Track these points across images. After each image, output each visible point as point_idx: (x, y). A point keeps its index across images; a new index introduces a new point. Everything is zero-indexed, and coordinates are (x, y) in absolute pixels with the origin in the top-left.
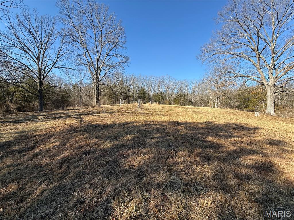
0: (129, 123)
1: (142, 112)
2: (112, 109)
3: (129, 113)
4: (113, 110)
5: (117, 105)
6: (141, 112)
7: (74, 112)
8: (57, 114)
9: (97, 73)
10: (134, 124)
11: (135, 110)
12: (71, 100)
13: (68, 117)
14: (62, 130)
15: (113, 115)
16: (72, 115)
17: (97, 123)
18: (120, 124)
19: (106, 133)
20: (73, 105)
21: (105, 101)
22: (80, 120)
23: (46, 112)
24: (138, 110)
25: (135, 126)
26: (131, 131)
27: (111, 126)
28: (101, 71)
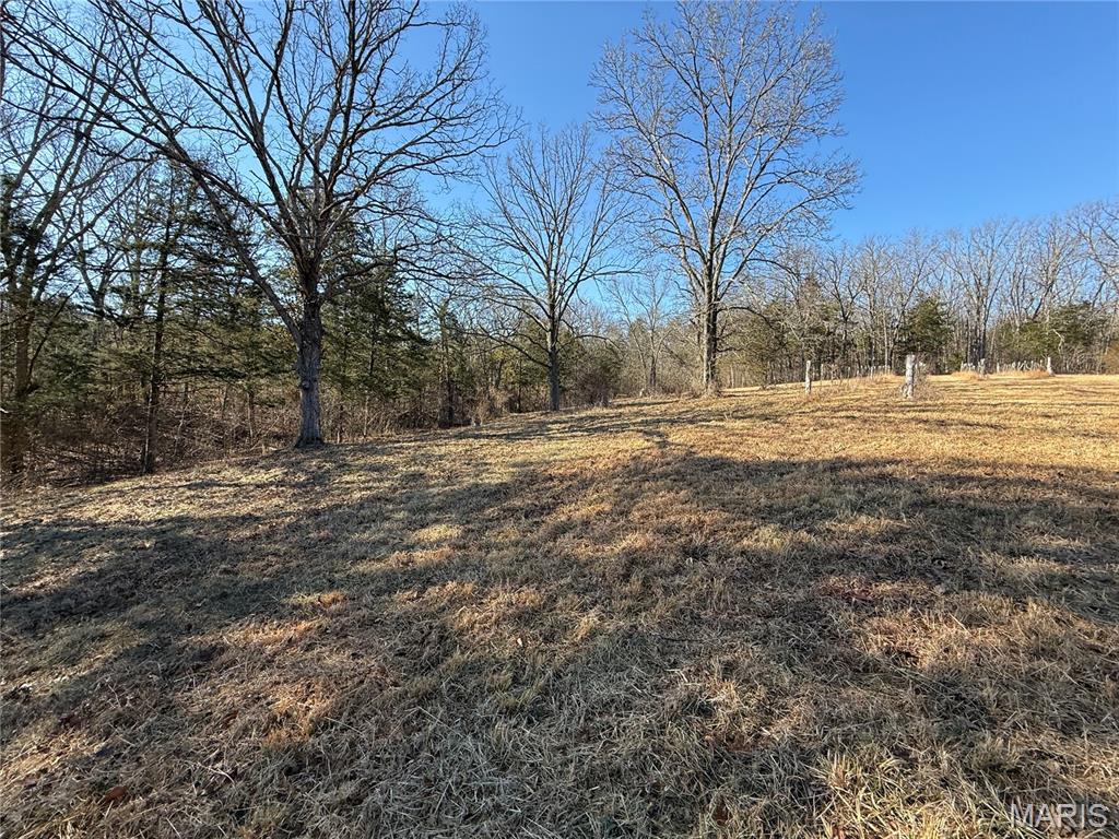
0: (859, 466)
1: (929, 414)
2: (771, 404)
3: (854, 417)
4: (776, 407)
5: (790, 385)
6: (924, 415)
7: (637, 414)
8: (592, 418)
9: (710, 268)
10: (889, 469)
11: (888, 408)
12: (625, 373)
13: (623, 428)
14: (611, 466)
15: (777, 428)
16: (634, 424)
17: (718, 452)
18: (816, 464)
19: (755, 494)
20: (630, 390)
21: (738, 374)
22: (657, 439)
23: (566, 412)
24: (903, 408)
25: (897, 480)
26: (873, 500)
27: (775, 468)
28: (724, 256)
